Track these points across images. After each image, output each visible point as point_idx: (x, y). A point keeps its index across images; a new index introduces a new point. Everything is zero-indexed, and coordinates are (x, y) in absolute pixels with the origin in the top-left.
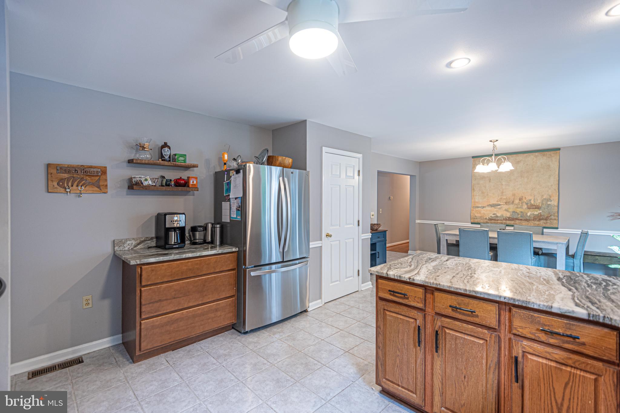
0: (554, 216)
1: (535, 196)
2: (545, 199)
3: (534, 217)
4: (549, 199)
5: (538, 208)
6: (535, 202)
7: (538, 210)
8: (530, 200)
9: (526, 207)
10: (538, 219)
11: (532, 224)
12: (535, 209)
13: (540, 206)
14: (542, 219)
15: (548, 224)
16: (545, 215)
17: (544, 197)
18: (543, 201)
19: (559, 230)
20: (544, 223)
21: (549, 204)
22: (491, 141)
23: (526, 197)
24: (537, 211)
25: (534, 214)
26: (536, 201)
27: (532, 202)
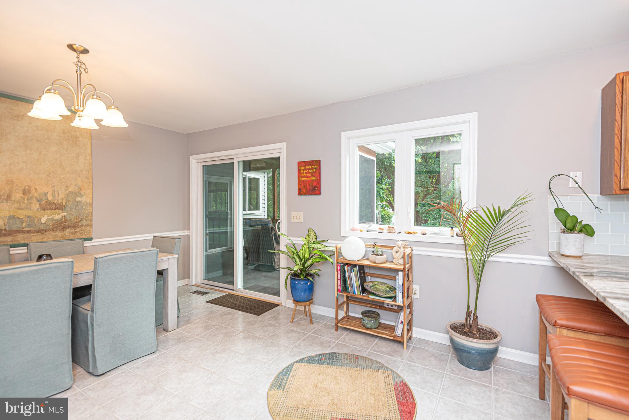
0: (87, 220)
1: (54, 187)
2: (72, 192)
3: (54, 224)
4: (79, 193)
5: (60, 207)
6: (54, 197)
7: (61, 211)
8: (46, 194)
9: (38, 206)
10: (60, 228)
11: (50, 237)
12: (55, 209)
13: (64, 204)
14: (69, 227)
15: (78, 234)
16: (73, 219)
17: (70, 190)
18: (68, 195)
19: (93, 241)
20: (72, 233)
21: (79, 202)
22: (70, 47)
23: (38, 188)
24: (59, 214)
25: (53, 219)
26: (56, 196)
27: (50, 198)
